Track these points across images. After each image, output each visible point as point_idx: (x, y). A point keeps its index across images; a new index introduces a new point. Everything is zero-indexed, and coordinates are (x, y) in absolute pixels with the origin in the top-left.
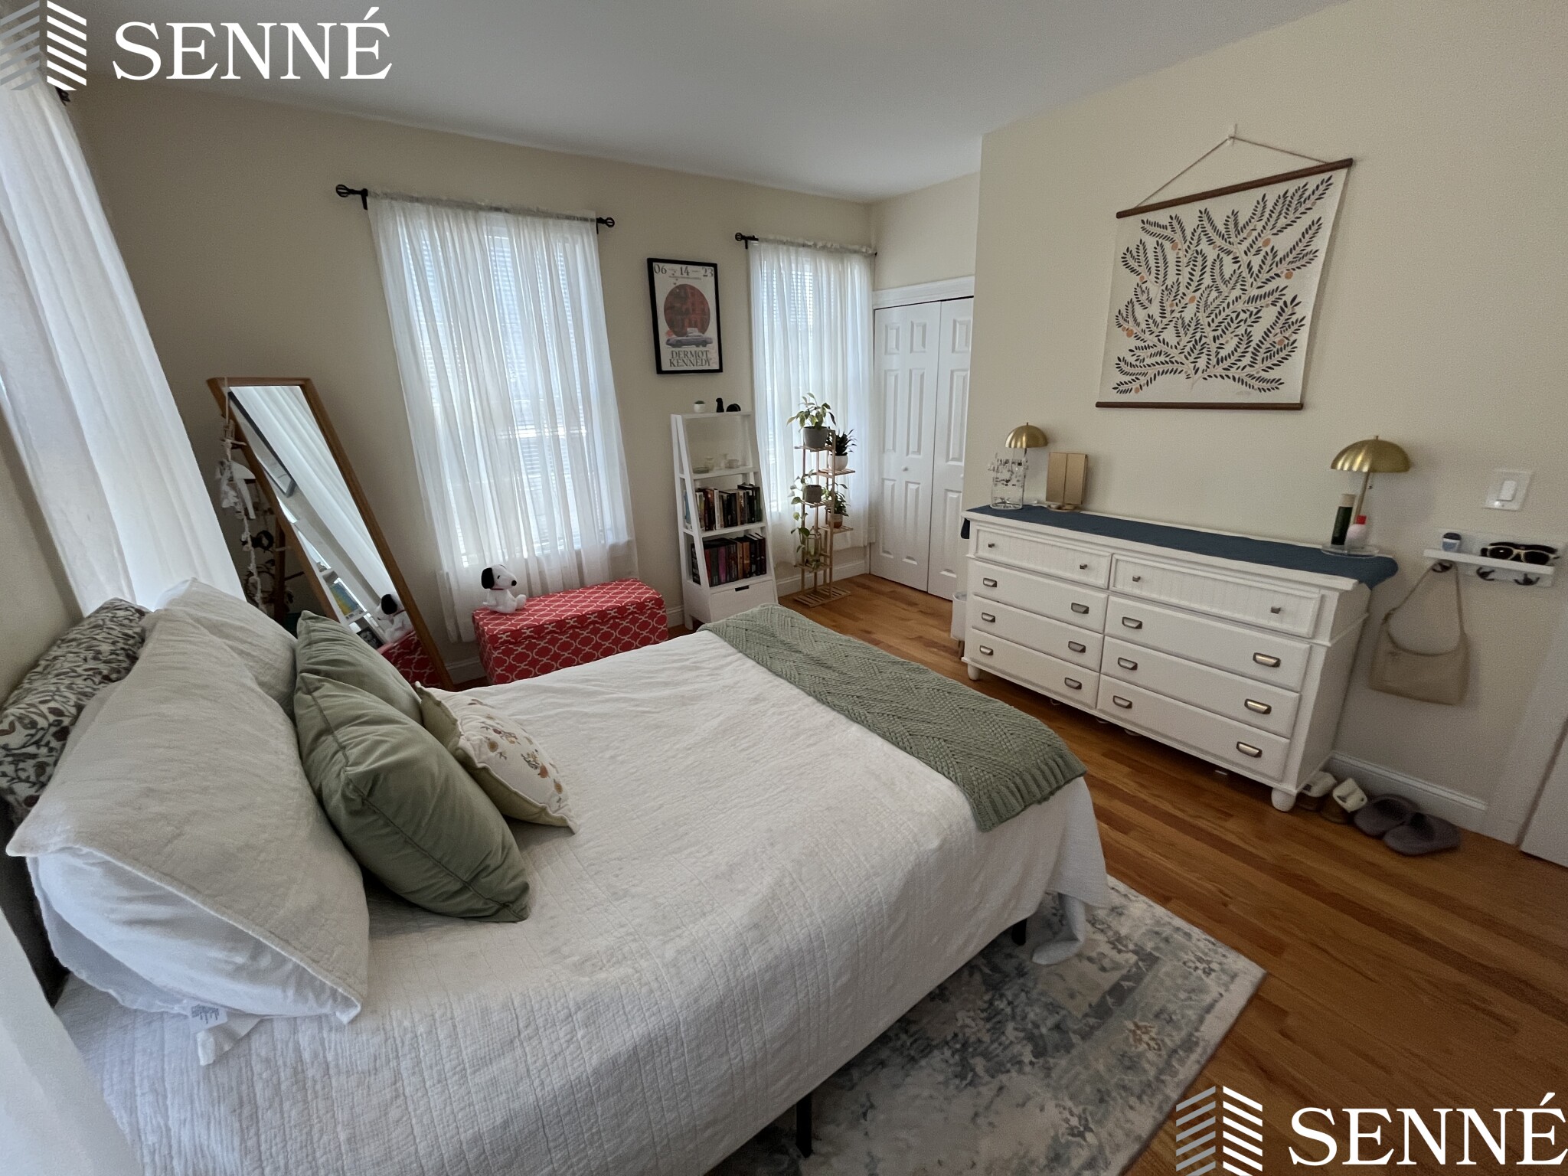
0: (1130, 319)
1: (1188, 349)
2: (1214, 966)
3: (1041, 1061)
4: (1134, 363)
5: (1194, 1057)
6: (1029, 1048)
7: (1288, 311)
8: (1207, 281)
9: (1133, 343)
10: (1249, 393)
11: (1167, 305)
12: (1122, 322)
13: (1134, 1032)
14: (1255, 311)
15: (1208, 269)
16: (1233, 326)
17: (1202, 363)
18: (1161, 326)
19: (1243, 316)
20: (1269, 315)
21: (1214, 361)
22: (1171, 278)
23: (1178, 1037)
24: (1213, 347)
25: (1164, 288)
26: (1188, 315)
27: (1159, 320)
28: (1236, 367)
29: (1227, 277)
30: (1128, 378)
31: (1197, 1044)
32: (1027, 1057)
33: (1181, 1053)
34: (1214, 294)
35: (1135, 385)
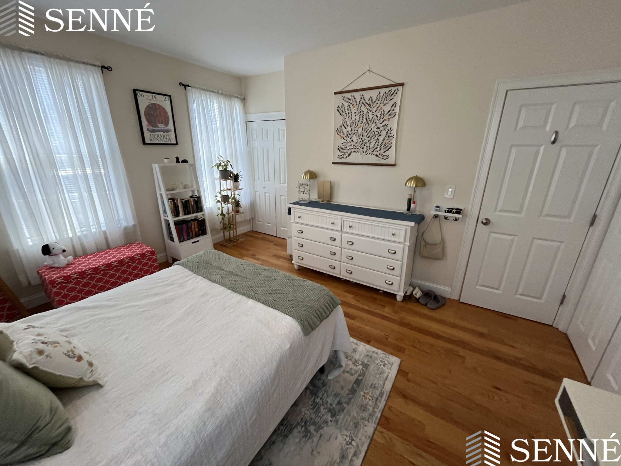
0: (341, 132)
1: (360, 144)
2: (386, 362)
3: (334, 419)
4: (344, 148)
5: (383, 398)
6: (330, 414)
7: (389, 132)
8: (365, 120)
9: (343, 141)
10: (380, 160)
11: (353, 127)
12: (339, 133)
13: (364, 396)
14: (380, 132)
15: (365, 116)
16: (374, 136)
17: (365, 149)
18: (351, 135)
19: (376, 133)
20: (384, 133)
21: (369, 149)
22: (353, 118)
23: (378, 393)
24: (368, 143)
25: (351, 121)
26: (360, 131)
27: (350, 133)
28: (375, 151)
29: (371, 119)
30: (342, 154)
31: (384, 393)
32: (330, 418)
33: (379, 398)
34: (367, 125)
35: (345, 156)
